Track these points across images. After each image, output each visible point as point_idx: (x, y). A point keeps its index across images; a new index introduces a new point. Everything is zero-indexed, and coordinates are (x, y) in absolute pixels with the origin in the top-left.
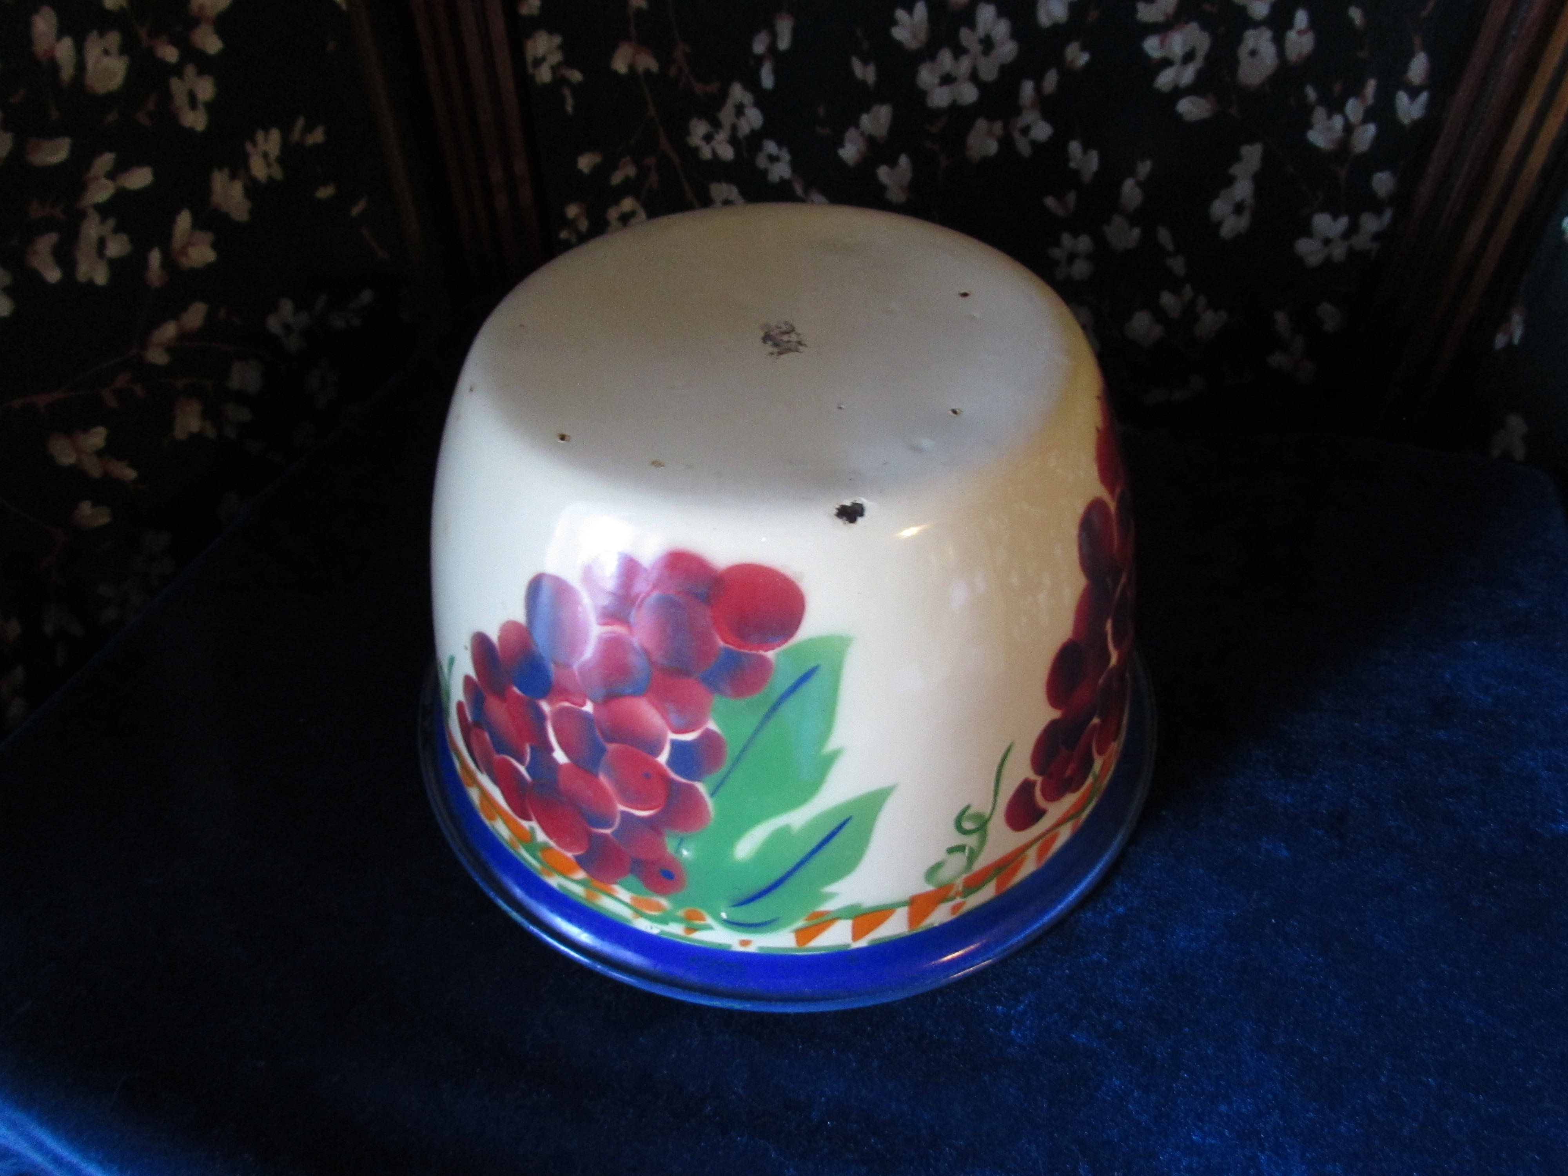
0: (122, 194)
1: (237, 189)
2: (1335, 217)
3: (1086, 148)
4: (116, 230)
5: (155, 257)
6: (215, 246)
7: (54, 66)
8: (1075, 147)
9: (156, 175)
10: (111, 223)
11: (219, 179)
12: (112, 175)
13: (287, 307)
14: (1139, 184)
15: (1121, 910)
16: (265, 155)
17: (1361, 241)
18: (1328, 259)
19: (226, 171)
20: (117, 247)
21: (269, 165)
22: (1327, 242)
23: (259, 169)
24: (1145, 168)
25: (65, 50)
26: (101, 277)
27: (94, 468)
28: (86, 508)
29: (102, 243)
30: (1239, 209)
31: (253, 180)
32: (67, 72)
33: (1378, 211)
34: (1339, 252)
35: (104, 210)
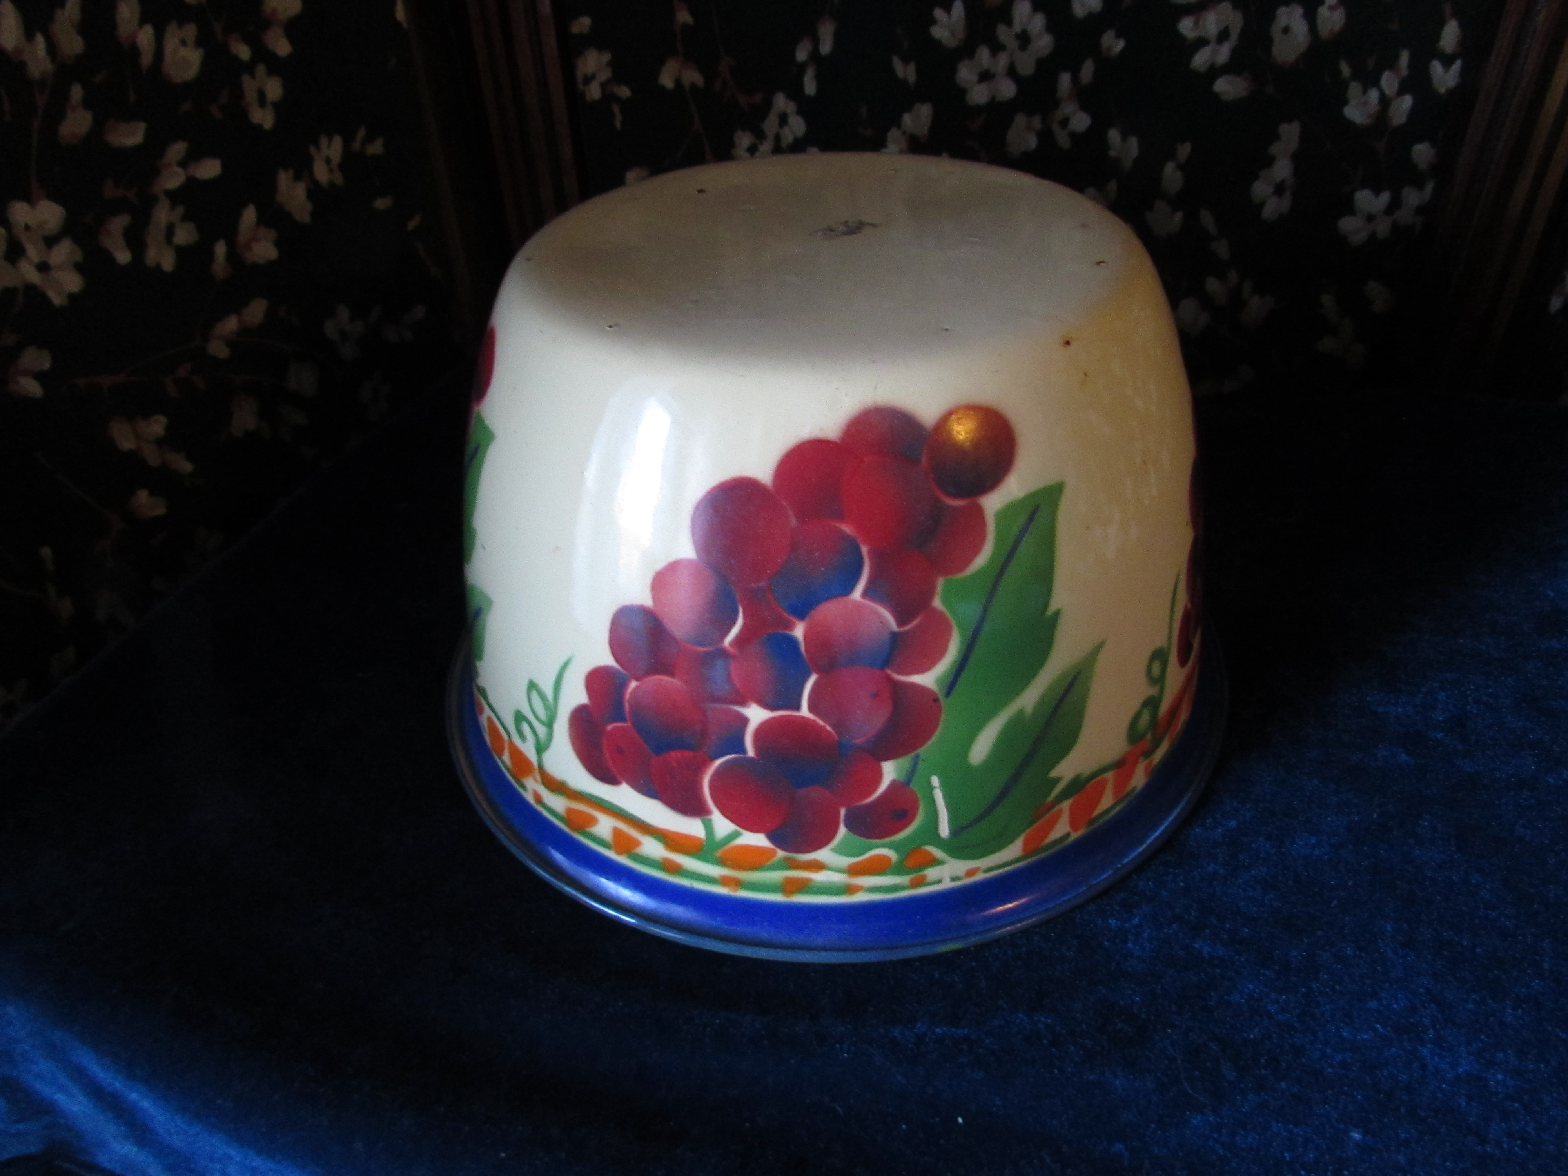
0: (192, 182)
1: (300, 191)
2: (1377, 192)
3: (1124, 137)
4: (186, 218)
5: (220, 249)
6: (278, 244)
7: (134, 51)
8: (1114, 135)
9: (224, 166)
10: (180, 210)
11: (284, 179)
12: (183, 164)
13: (343, 313)
14: (1180, 167)
15: (1233, 824)
16: (328, 161)
17: (1404, 216)
18: (1373, 236)
19: (291, 172)
20: (185, 235)
21: (331, 171)
22: (1370, 218)
23: (321, 173)
24: (1184, 150)
25: (145, 37)
26: (168, 263)
27: (153, 457)
28: (143, 497)
29: (170, 231)
30: (1279, 189)
31: (316, 183)
32: (146, 59)
33: (1419, 184)
34: (1383, 228)
35: (174, 197)
